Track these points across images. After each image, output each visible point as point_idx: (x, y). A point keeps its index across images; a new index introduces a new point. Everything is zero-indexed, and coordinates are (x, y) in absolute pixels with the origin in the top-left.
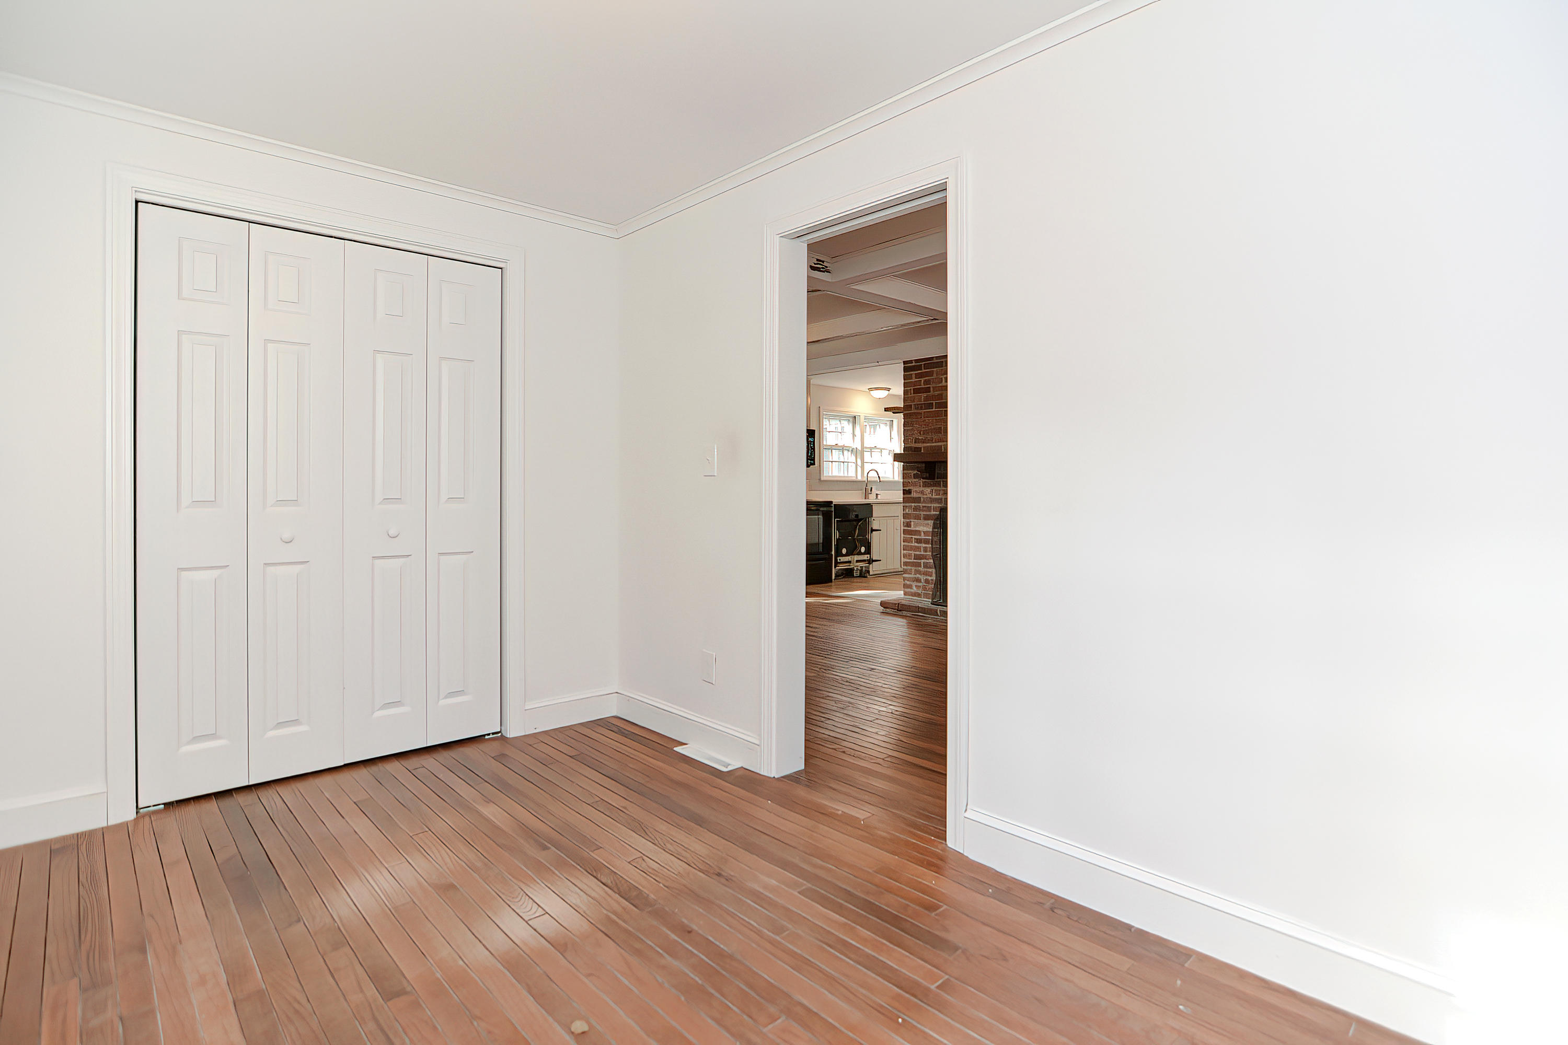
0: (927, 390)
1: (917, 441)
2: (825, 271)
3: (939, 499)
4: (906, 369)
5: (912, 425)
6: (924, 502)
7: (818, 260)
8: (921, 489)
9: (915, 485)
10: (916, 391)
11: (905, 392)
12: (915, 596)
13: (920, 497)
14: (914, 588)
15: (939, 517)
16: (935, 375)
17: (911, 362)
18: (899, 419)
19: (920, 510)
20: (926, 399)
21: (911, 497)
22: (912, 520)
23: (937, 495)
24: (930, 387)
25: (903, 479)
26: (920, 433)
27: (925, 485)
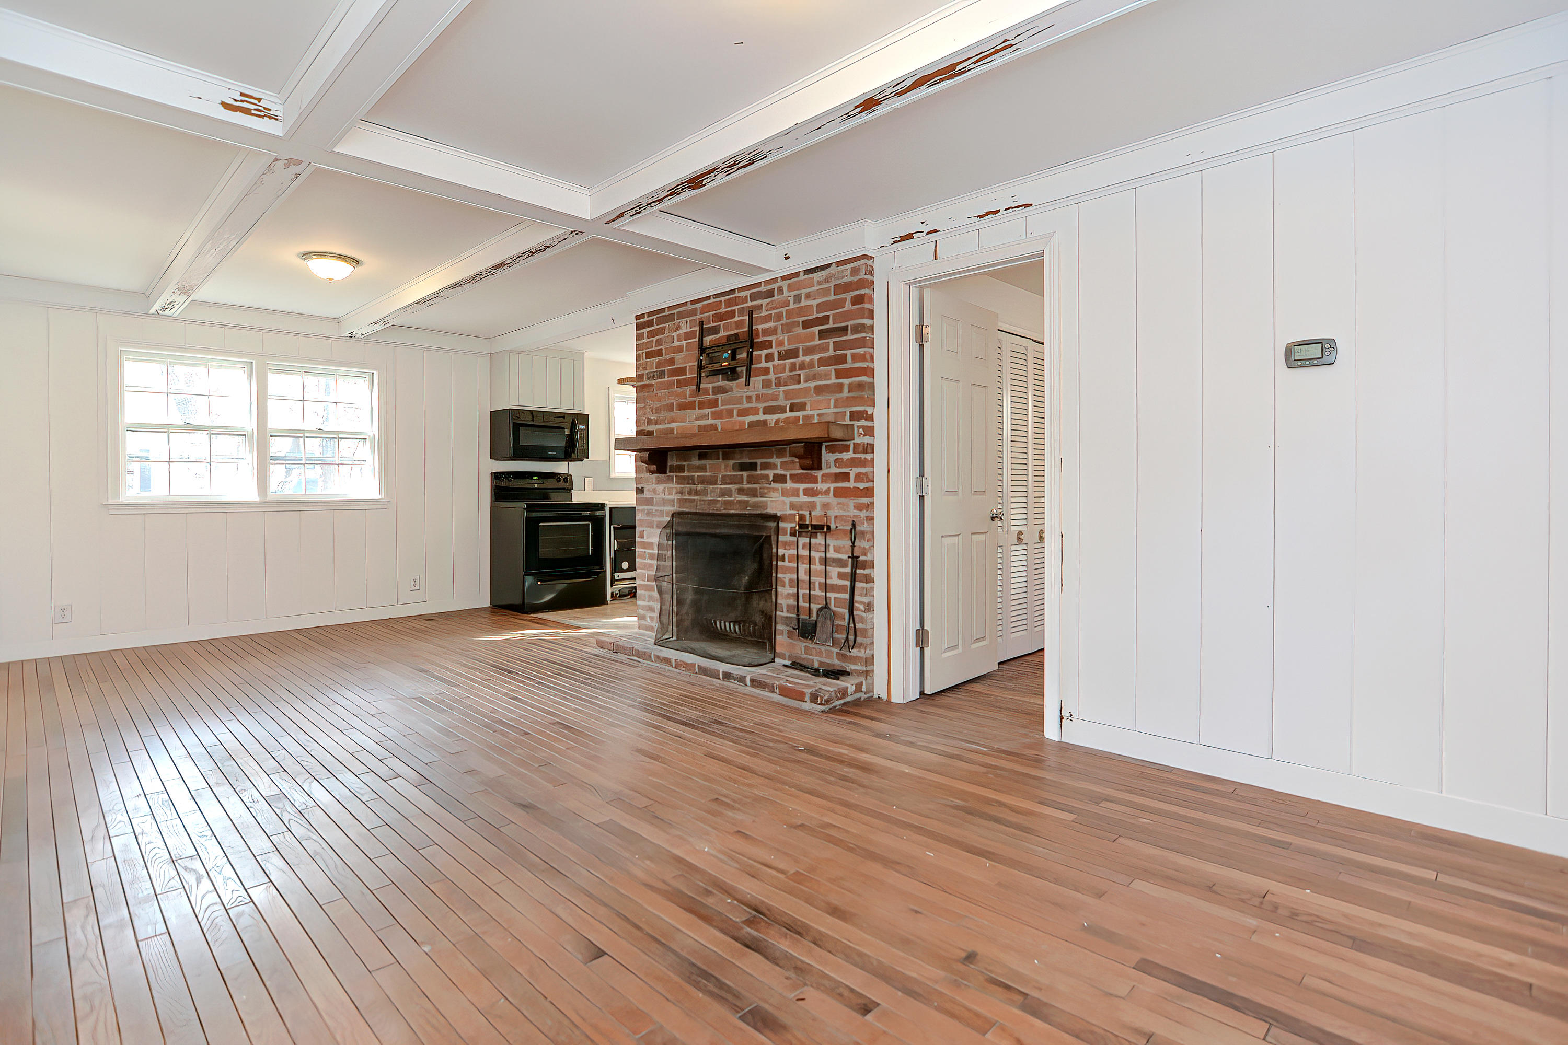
0: (659, 353)
1: (650, 422)
2: (265, 116)
3: (669, 500)
4: (638, 327)
5: (644, 401)
6: (657, 505)
7: (242, 94)
8: (654, 486)
9: (647, 481)
10: (649, 355)
11: (638, 358)
12: (649, 630)
13: (653, 498)
14: (648, 619)
15: (671, 524)
16: (667, 331)
17: (642, 316)
18: (631, 391)
19: (653, 516)
20: (659, 364)
21: (644, 498)
22: (645, 529)
23: (669, 495)
24: (661, 349)
25: (636, 473)
26: (652, 411)
27: (659, 482)
